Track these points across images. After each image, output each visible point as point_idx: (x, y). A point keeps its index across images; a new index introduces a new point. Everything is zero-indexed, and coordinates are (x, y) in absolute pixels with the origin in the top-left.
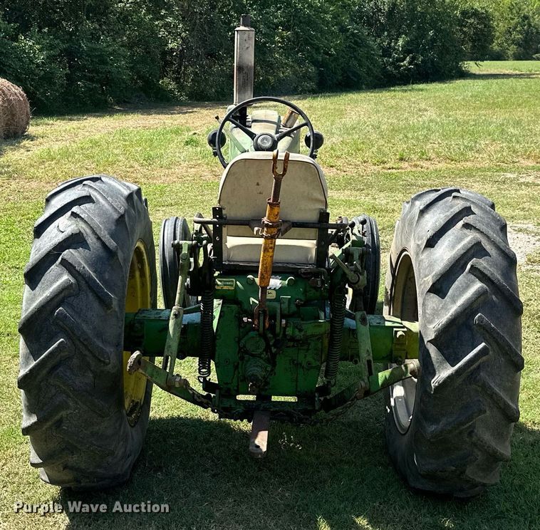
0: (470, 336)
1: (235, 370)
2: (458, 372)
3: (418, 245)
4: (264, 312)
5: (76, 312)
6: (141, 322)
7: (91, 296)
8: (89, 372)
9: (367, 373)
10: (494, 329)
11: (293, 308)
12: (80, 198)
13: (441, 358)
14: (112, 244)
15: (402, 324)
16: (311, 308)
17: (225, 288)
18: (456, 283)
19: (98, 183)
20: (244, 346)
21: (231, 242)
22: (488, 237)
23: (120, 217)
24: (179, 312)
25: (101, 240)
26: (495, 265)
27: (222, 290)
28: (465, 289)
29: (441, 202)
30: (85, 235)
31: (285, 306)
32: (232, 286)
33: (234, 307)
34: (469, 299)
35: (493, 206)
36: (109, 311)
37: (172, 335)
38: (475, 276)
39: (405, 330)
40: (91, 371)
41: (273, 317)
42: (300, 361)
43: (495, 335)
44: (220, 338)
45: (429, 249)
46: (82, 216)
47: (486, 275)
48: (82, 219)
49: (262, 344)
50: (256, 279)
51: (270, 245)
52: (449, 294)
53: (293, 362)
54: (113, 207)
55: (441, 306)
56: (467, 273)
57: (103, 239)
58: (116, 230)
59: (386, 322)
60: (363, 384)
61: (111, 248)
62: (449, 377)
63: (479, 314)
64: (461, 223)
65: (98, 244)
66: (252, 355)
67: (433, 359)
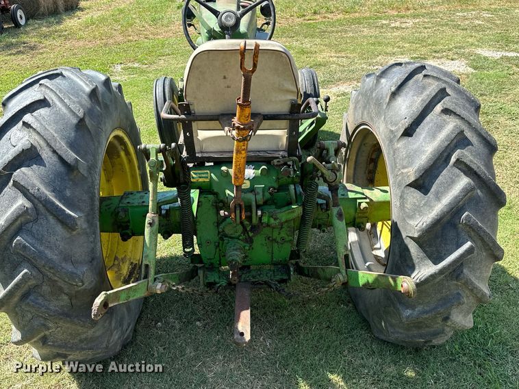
0: (455, 235)
1: (216, 249)
2: (441, 272)
3: (391, 131)
4: (240, 206)
5: (37, 239)
6: (125, 210)
7: (51, 220)
8: (63, 295)
9: (344, 266)
10: (481, 228)
11: (267, 195)
12: (34, 102)
13: (422, 254)
14: (71, 156)
15: (363, 194)
16: (283, 193)
17: (201, 180)
18: (440, 177)
19: (58, 80)
20: (223, 231)
21: (202, 135)
22: (469, 124)
23: (79, 122)
24: (153, 220)
25: (57, 154)
26: (477, 155)
27: (197, 181)
28: (449, 185)
29: (411, 82)
30: (39, 149)
31: (260, 197)
32: (207, 177)
33: (211, 197)
34: (456, 197)
35: (458, 82)
36: (74, 233)
37: (148, 245)
38: (460, 169)
39: (368, 200)
40: (65, 294)
41: (249, 208)
42: (274, 237)
43: (482, 234)
44: (200, 223)
45: (405, 137)
46: (34, 127)
47: (473, 169)
48: (35, 130)
49: (240, 228)
50: (230, 170)
51: (243, 147)
52: (432, 190)
53: (268, 239)
54: (71, 111)
55: (423, 202)
56: (451, 167)
57: (59, 152)
58: (75, 137)
59: (349, 193)
60: (341, 278)
61: (69, 161)
62: (433, 276)
63: (466, 213)
64: (439, 108)
65: (55, 159)
66: (231, 238)
67: (412, 254)
